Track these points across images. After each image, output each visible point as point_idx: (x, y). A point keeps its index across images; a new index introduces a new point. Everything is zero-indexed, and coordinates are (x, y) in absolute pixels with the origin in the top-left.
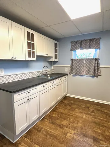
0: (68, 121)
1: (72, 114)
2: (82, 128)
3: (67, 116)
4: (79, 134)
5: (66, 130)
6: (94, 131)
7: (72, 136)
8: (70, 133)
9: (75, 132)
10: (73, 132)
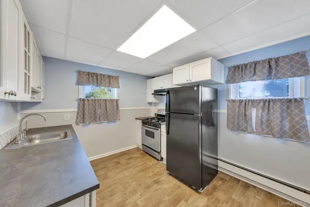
0: (118, 193)
1: (111, 182)
2: (139, 185)
3: (110, 189)
4: (144, 192)
5: (130, 203)
6: (149, 177)
7: (142, 199)
8: (138, 199)
9: (139, 193)
10: (138, 195)
